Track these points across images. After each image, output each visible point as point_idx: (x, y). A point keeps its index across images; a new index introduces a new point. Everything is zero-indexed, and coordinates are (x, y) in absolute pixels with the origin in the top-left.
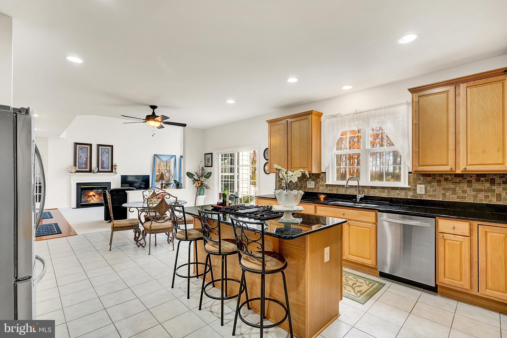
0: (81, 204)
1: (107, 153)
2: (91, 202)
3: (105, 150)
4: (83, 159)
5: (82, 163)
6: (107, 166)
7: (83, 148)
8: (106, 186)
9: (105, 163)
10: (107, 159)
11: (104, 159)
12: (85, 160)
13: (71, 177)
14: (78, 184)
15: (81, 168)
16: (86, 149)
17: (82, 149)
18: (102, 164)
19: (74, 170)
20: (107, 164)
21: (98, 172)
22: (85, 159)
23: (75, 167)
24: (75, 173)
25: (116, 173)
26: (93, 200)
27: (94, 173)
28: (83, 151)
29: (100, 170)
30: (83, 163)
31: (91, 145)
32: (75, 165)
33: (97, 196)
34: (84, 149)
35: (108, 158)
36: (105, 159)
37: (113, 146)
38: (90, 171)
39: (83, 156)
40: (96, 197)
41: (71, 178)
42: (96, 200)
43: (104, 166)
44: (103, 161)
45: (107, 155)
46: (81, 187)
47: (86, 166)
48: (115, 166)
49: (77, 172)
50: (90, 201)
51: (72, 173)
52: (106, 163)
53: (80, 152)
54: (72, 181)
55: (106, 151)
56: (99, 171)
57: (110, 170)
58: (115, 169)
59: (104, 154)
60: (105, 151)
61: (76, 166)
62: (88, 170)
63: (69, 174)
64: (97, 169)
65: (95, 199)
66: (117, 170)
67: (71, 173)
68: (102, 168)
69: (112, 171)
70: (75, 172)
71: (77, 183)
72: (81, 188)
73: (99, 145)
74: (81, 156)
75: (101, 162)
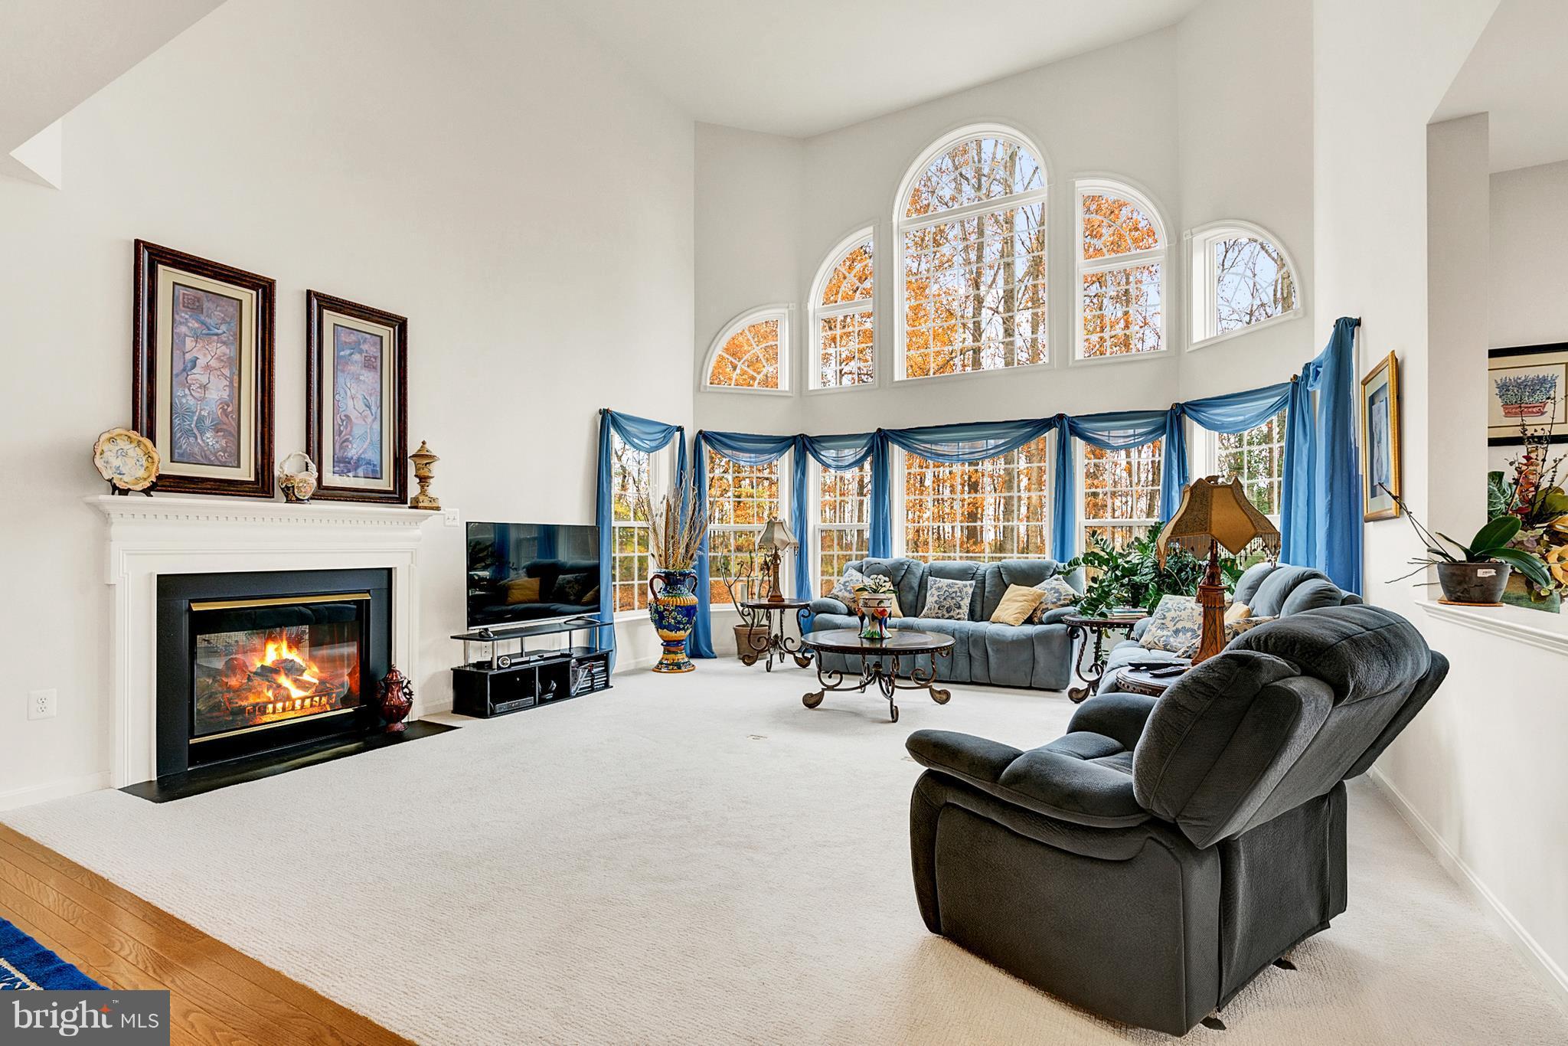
0: (192, 741)
1: (368, 366)
2: (266, 719)
3: (358, 342)
4: (204, 387)
5: (201, 419)
6: (370, 452)
7: (206, 305)
8: (364, 597)
9: (357, 431)
10: (369, 408)
11: (353, 407)
12: (225, 395)
13: (116, 530)
14: (169, 587)
15: (192, 454)
16: (232, 310)
17: (195, 306)
18: (341, 443)
19: (141, 473)
20: (371, 443)
21: (321, 497)
22: (220, 392)
23: (146, 445)
24: (147, 491)
25: (435, 505)
26: (279, 706)
27: (288, 501)
28: (208, 320)
29: (329, 480)
30: (208, 422)
31: (265, 288)
32: (146, 426)
33: (315, 669)
34: (215, 315)
35: (374, 401)
36: (361, 406)
37: (408, 320)
38: (263, 485)
39: (206, 366)
40: (306, 677)
41: (106, 538)
42: (303, 699)
43: (354, 450)
44: (347, 416)
45: (369, 377)
46: (195, 605)
47: (233, 444)
48: (425, 457)
49: (161, 484)
50: (262, 709)
51: (125, 493)
52: (363, 437)
53: (183, 329)
54: (121, 562)
55: (361, 352)
56: (325, 491)
57: (386, 483)
58: (423, 480)
59: (352, 368)
60: (356, 347)
61: (151, 436)
62: (245, 472)
63: (103, 504)
64: (315, 472)
65: (296, 693)
66: (433, 490)
67: (114, 489)
68: (343, 465)
69: (398, 495)
70: (147, 484)
71: (159, 576)
72: (196, 617)
73: (319, 301)
74: (194, 366)
75: (337, 432)
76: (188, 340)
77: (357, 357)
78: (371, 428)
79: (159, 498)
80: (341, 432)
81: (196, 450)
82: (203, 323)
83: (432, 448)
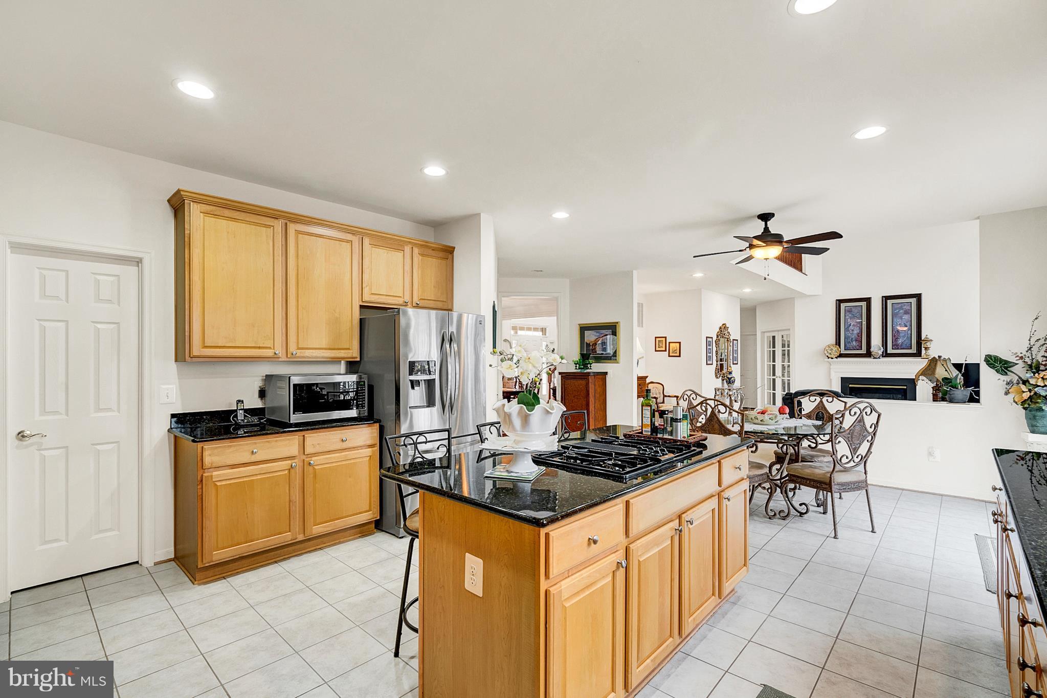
1: (906, 313)
3: (902, 306)
4: (853, 330)
5: (852, 338)
6: (907, 341)
7: (853, 309)
8: (905, 387)
9: (901, 335)
10: (907, 327)
11: (900, 327)
12: (858, 331)
13: (831, 367)
14: (844, 380)
15: (850, 348)
16: (860, 309)
17: (850, 311)
18: (896, 339)
19: (836, 354)
20: (908, 338)
21: (884, 357)
22: (856, 331)
23: (838, 347)
24: (836, 358)
27: (874, 358)
29: (888, 352)
30: (854, 339)
31: (868, 300)
32: (838, 343)
34: (855, 311)
35: (908, 325)
36: (903, 326)
37: (922, 295)
38: (869, 354)
39: (853, 325)
41: (830, 369)
43: (900, 341)
44: (898, 331)
45: (907, 318)
46: (850, 386)
47: (860, 344)
48: (927, 341)
49: (841, 356)
51: (832, 358)
52: (904, 337)
53: (848, 317)
54: (833, 374)
55: (903, 309)
56: (886, 355)
57: (914, 350)
58: (926, 349)
59: (899, 315)
60: (901, 308)
61: (839, 345)
62: (864, 351)
63: (826, 361)
64: (882, 350)
66: (930, 352)
67: (829, 358)
68: (895, 346)
69: (918, 354)
71: (841, 378)
72: (850, 388)
73: (886, 298)
74: (850, 325)
75: (893, 336)
76: (849, 320)
77: (901, 311)
78: (907, 333)
79: (839, 359)
80: (895, 336)
81: (851, 346)
82: (852, 314)
83: (930, 337)
